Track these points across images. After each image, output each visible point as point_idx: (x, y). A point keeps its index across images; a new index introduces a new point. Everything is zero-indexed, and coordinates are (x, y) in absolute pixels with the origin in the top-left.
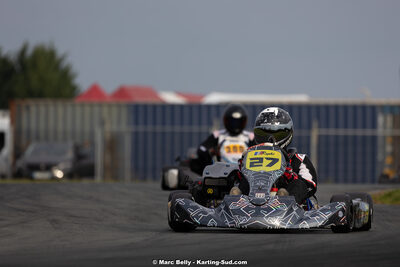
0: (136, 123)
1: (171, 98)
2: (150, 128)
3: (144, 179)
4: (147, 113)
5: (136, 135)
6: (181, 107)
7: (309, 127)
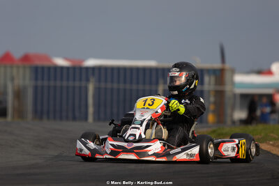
0: (36, 79)
1: (60, 62)
2: (46, 83)
3: (41, 118)
4: (44, 73)
5: (36, 88)
6: (68, 68)
7: (157, 83)
